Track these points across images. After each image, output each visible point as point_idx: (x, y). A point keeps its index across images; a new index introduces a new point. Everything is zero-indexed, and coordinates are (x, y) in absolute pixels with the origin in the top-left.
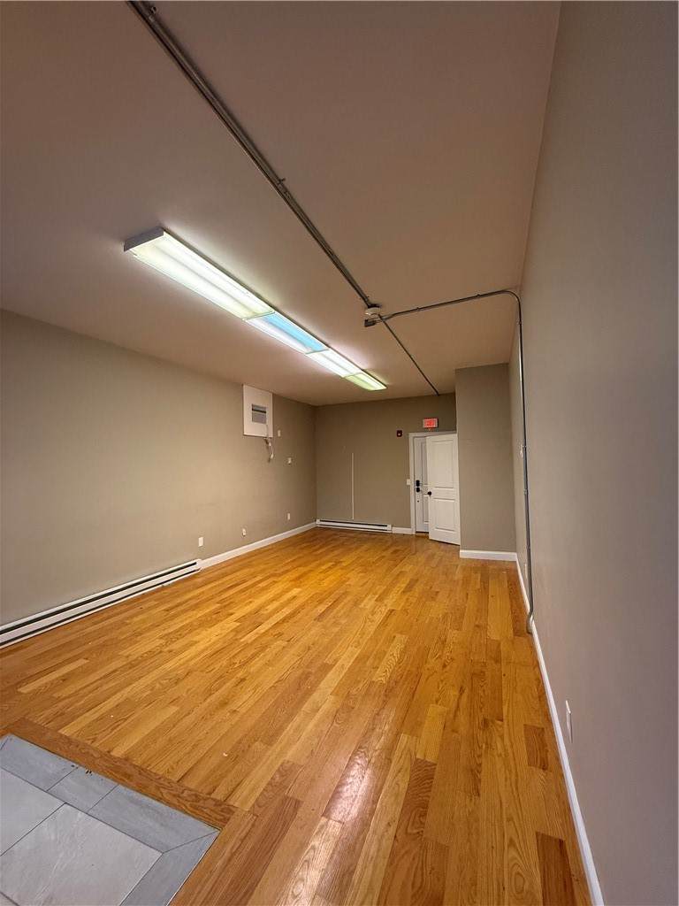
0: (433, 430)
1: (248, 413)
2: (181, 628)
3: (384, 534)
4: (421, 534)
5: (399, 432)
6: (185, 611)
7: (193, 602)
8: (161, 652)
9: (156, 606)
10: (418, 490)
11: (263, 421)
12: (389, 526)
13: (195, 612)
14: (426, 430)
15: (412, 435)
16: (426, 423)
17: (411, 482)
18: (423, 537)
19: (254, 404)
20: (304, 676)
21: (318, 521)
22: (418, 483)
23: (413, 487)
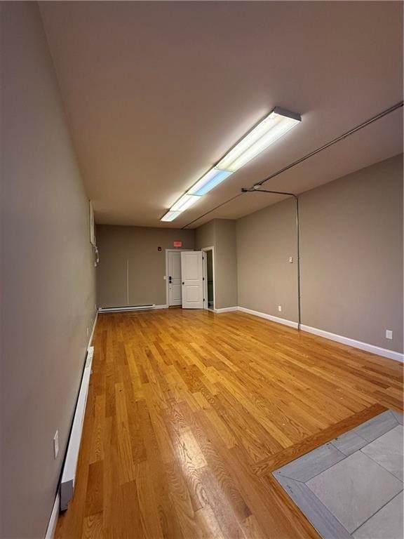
0: (181, 248)
3: (150, 310)
4: (173, 307)
5: (159, 248)
10: (170, 282)
12: (154, 305)
14: (175, 248)
15: (167, 250)
16: (175, 244)
17: (166, 277)
18: (178, 308)
21: (100, 310)
22: (170, 278)
23: (168, 281)
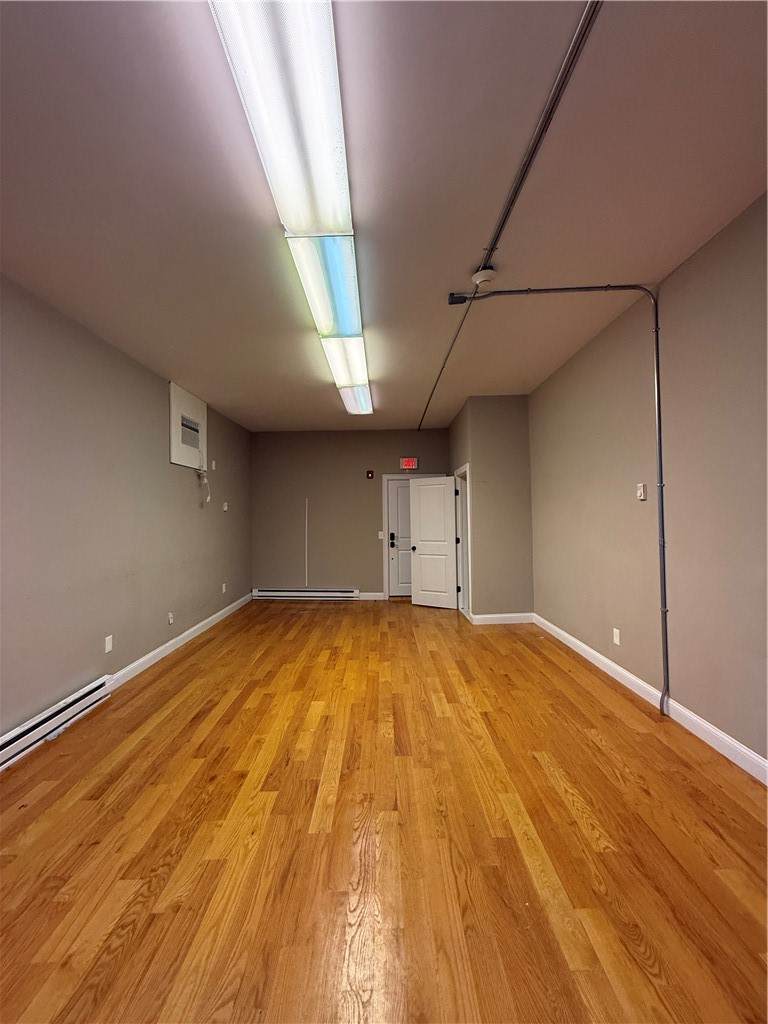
0: (413, 472)
1: (176, 431)
2: (159, 834)
3: (349, 602)
4: (396, 599)
5: (369, 472)
6: (137, 790)
7: (144, 764)
8: (153, 918)
9: (60, 793)
10: (393, 545)
11: (194, 443)
12: (357, 592)
13: (162, 787)
14: (403, 471)
15: (385, 477)
16: (403, 464)
17: (384, 536)
18: (404, 602)
19: (187, 416)
20: (494, 882)
21: (255, 593)
22: (392, 536)
23: (386, 541)
